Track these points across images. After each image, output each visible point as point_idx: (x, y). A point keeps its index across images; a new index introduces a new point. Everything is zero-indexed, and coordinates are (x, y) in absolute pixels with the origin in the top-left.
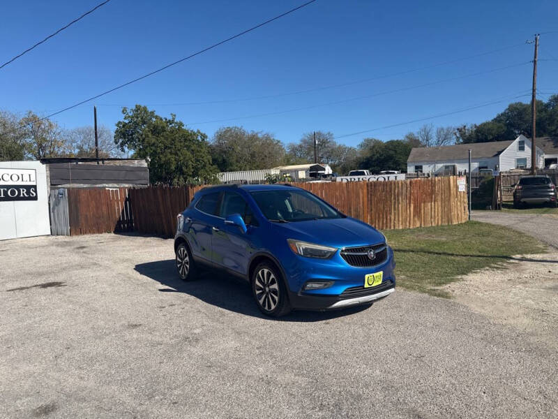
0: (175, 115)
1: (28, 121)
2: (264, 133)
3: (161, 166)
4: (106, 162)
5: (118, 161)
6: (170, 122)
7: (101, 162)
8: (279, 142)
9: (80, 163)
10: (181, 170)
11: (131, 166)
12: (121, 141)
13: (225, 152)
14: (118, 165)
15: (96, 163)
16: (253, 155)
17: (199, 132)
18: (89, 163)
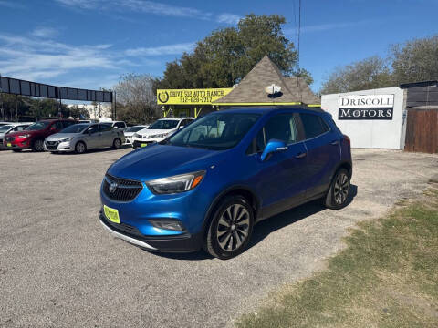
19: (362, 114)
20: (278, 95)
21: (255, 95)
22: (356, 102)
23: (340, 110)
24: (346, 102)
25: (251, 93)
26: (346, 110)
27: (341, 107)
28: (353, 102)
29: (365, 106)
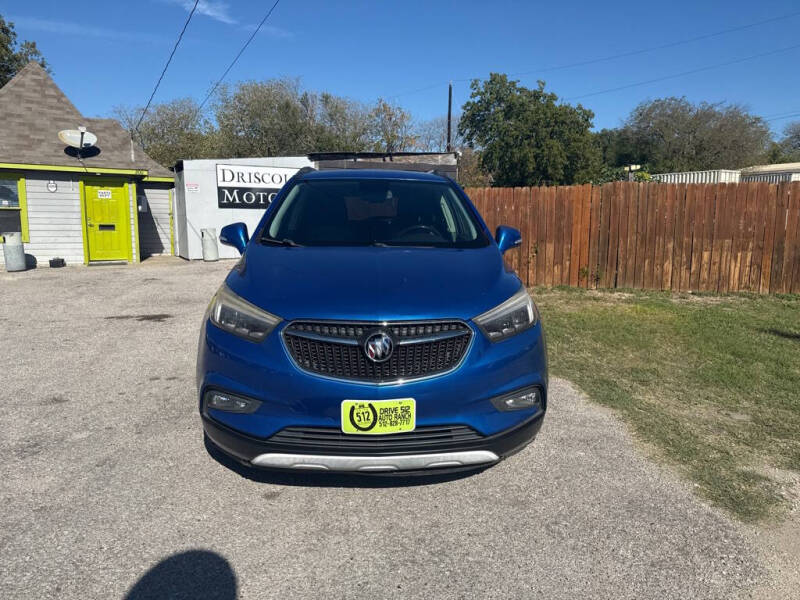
0: (544, 84)
1: (378, 112)
2: (726, 105)
3: (513, 167)
4: (396, 158)
5: (412, 157)
6: (536, 96)
7: (388, 159)
8: (758, 120)
9: (359, 160)
10: (545, 171)
11: (433, 163)
12: (468, 131)
13: (647, 143)
14: (413, 162)
15: (380, 160)
16: (700, 149)
17: (580, 108)
18: (373, 160)
19: (258, 198)
20: (89, 152)
21: (29, 147)
22: (246, 178)
23: (220, 190)
24: (228, 176)
25: (14, 140)
26: (231, 190)
27: (221, 184)
28: (241, 177)
29: (262, 185)
